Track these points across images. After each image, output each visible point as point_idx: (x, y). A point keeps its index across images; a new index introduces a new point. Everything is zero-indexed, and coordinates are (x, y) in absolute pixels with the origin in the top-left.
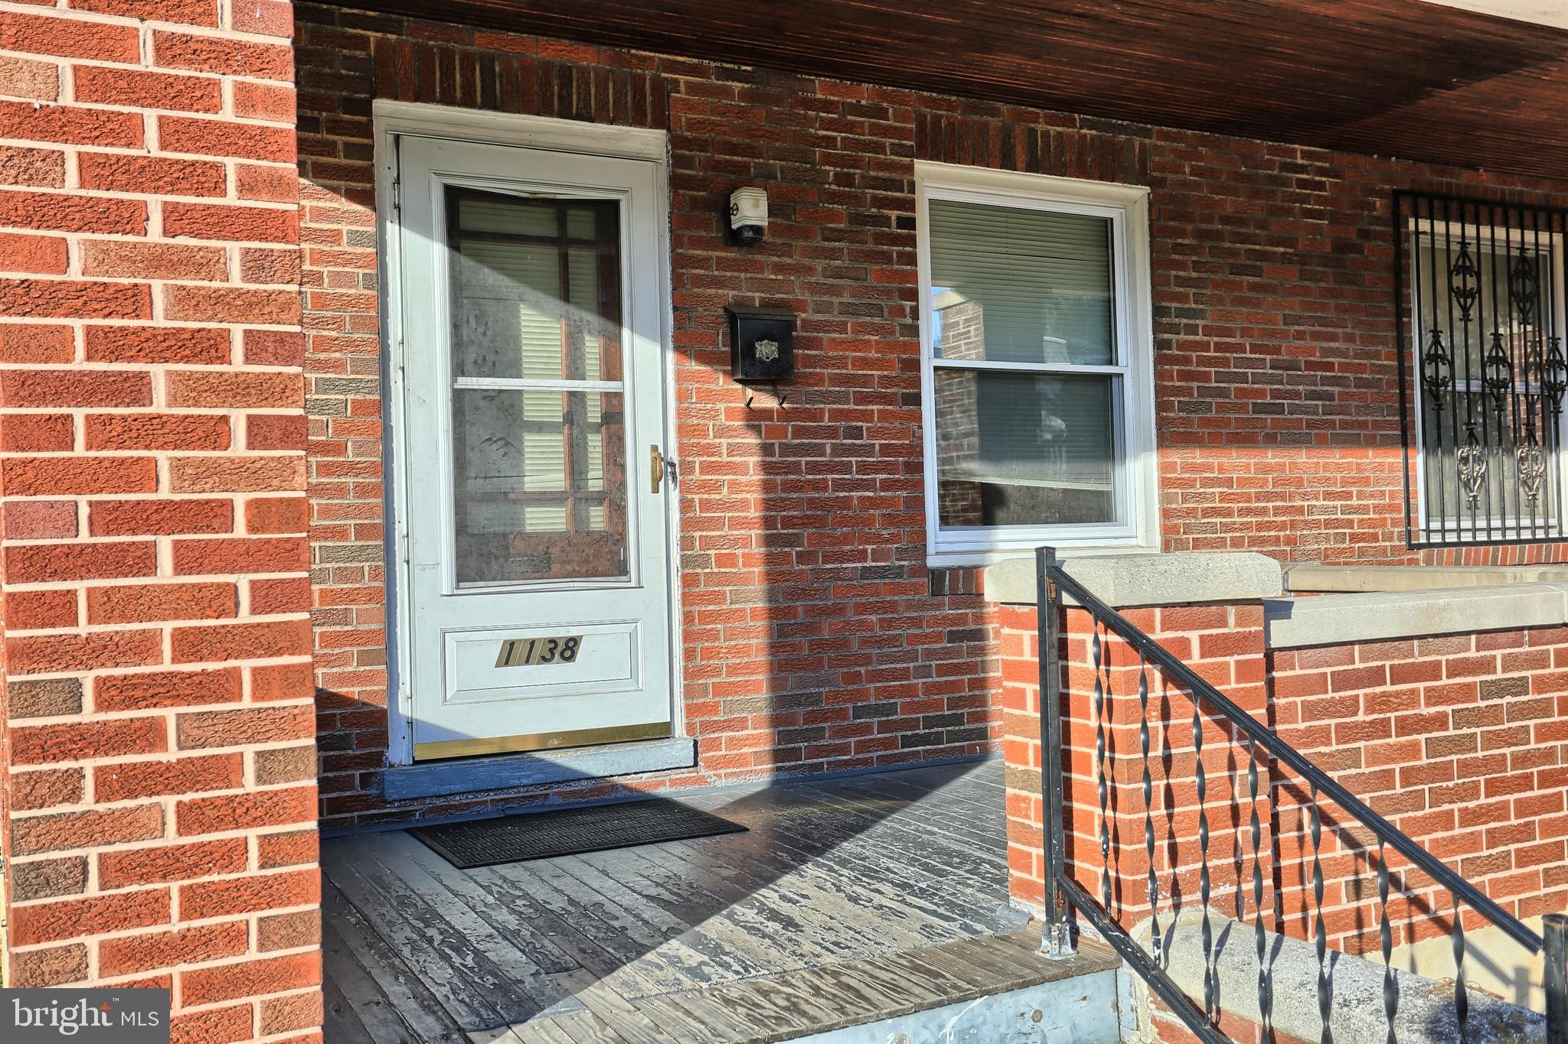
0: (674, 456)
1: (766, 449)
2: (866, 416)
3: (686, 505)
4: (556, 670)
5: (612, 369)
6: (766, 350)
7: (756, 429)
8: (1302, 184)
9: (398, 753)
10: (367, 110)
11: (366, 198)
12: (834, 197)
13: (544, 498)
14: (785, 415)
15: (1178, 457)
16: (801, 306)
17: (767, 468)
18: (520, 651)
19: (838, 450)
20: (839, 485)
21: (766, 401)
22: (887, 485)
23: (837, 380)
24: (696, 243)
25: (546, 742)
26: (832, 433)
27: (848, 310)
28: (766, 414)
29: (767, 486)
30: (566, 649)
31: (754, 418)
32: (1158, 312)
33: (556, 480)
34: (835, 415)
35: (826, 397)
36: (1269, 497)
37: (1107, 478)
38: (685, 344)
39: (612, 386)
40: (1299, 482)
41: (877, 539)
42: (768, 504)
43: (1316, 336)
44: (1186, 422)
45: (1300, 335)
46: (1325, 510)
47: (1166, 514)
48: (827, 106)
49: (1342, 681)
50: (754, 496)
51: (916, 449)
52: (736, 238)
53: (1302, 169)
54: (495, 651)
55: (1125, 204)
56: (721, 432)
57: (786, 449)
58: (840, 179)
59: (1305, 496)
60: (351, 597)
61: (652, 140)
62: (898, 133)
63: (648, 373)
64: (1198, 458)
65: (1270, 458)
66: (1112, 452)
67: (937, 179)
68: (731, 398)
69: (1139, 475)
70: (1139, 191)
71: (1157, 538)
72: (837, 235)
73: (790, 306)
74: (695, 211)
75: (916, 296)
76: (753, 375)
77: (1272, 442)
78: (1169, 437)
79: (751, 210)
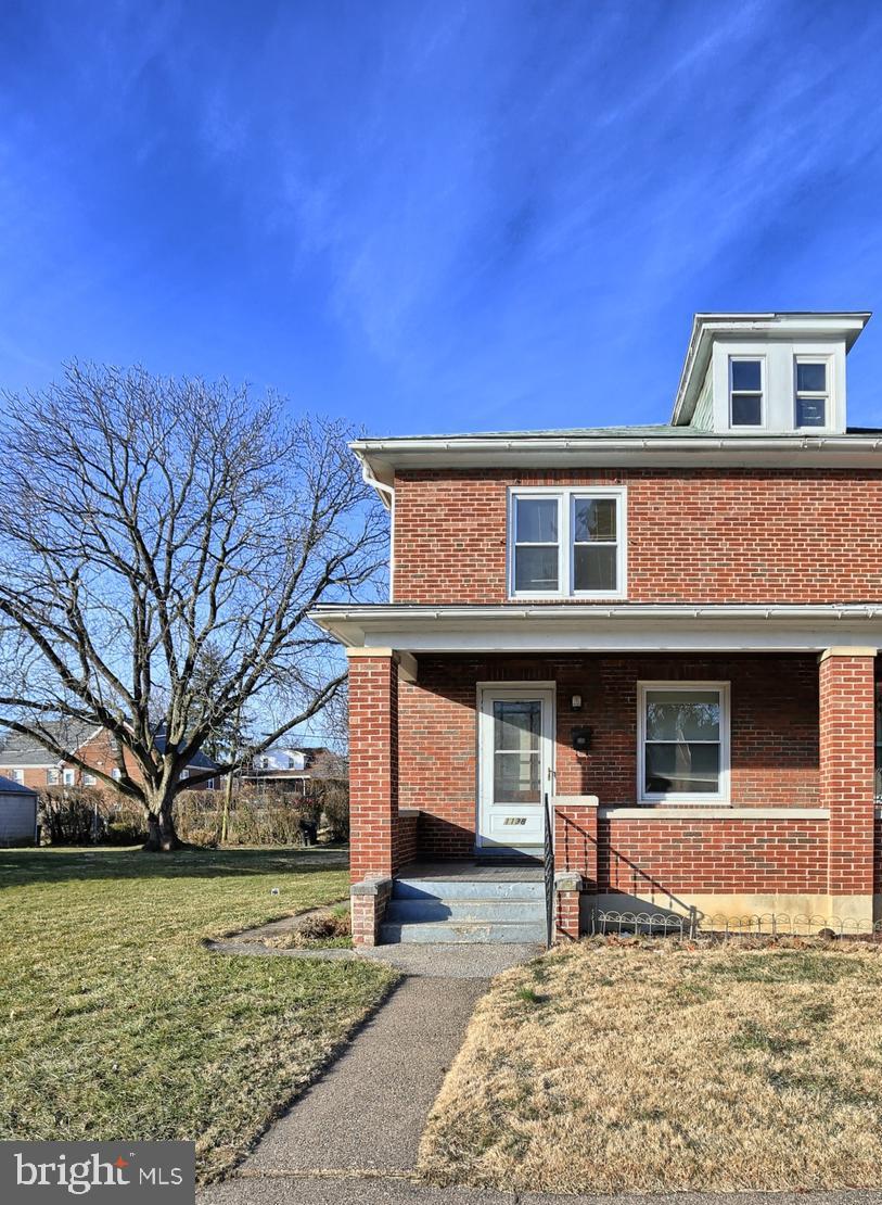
0: (555, 770)
1: (583, 768)
2: (618, 759)
3: (558, 784)
4: (519, 826)
5: (535, 746)
6: (581, 741)
7: (580, 763)
8: (801, 674)
9: (479, 844)
10: (475, 685)
11: (474, 707)
12: (608, 695)
13: (526, 782)
14: (589, 759)
15: (738, 771)
16: (596, 727)
17: (583, 774)
18: (510, 821)
19: (607, 769)
20: (607, 779)
21: (582, 755)
22: (623, 779)
23: (607, 748)
24: (563, 711)
25: (515, 845)
26: (604, 764)
27: (611, 727)
28: (584, 758)
29: (583, 779)
30: (523, 821)
31: (580, 760)
32: (733, 722)
33: (528, 778)
34: (606, 759)
35: (603, 753)
36: (780, 785)
37: (717, 778)
38: (561, 738)
39: (535, 752)
41: (619, 796)
42: (583, 784)
43: (805, 728)
44: (743, 759)
46: (806, 790)
47: (733, 790)
48: (608, 668)
49: (632, 828)
50: (579, 782)
51: (635, 768)
52: (572, 709)
53: (802, 669)
54: (504, 821)
55: (720, 687)
56: (570, 764)
57: (590, 769)
58: (610, 689)
59: (797, 785)
60: (467, 805)
61: (552, 684)
62: (630, 673)
63: (548, 748)
64: (747, 771)
65: (781, 772)
66: (715, 768)
67: (645, 686)
68: (572, 754)
69: (725, 777)
70: (728, 683)
71: (729, 798)
72: (609, 705)
73: (591, 728)
74: (563, 703)
75: (635, 722)
76: (577, 747)
77: (782, 765)
78: (735, 764)
79: (576, 702)
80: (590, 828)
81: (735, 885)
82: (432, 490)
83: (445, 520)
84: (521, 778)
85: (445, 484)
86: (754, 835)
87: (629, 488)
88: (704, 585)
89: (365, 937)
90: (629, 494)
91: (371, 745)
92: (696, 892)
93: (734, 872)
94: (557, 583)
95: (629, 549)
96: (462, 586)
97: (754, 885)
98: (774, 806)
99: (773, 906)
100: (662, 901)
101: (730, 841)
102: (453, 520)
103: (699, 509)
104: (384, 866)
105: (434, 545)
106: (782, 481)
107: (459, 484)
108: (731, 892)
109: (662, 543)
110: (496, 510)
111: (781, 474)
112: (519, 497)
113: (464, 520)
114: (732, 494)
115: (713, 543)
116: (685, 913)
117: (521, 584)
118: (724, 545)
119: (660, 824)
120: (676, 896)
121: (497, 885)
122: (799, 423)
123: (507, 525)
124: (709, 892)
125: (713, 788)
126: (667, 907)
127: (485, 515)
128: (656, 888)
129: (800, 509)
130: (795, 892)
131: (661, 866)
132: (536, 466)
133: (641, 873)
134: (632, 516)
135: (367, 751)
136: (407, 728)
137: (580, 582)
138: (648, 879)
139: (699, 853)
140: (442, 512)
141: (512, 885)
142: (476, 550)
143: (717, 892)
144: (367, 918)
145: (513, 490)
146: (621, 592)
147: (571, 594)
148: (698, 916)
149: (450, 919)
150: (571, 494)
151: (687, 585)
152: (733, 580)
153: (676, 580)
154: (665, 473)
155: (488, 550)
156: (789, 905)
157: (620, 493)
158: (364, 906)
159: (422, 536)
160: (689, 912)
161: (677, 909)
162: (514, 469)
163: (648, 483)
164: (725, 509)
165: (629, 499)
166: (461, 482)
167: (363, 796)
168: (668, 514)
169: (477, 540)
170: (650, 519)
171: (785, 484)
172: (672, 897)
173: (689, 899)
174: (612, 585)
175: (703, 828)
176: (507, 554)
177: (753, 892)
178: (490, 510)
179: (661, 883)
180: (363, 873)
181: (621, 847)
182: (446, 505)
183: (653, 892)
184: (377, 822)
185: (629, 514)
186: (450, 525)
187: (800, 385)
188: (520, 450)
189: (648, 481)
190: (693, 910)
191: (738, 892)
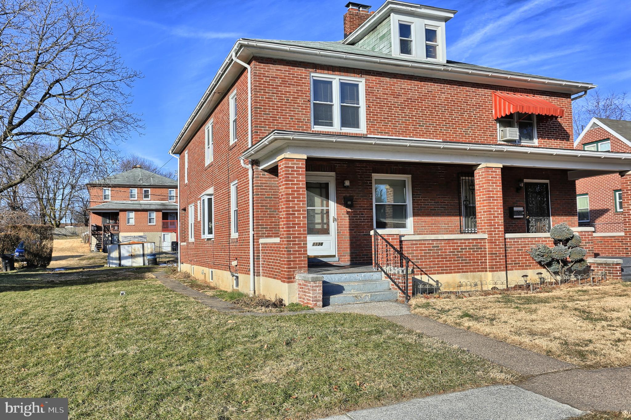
0: (336, 218)
1: (349, 217)
2: (364, 212)
3: (338, 225)
4: (320, 247)
5: (327, 206)
6: (349, 203)
7: (348, 214)
12: (359, 180)
13: (318, 224)
14: (352, 212)
15: (416, 218)
16: (354, 196)
17: (350, 219)
18: (315, 244)
19: (360, 217)
20: (360, 222)
21: (349, 210)
22: (367, 222)
23: (360, 207)
24: (339, 188)
25: (318, 256)
26: (359, 214)
27: (361, 196)
28: (349, 212)
29: (350, 222)
30: (321, 244)
31: (348, 213)
32: (413, 195)
33: (320, 221)
34: (360, 212)
35: (358, 209)
36: (433, 224)
37: (405, 221)
38: (338, 202)
39: (327, 208)
40: (439, 222)
41: (366, 230)
42: (350, 225)
43: (442, 198)
44: (418, 212)
45: (439, 198)
46: (444, 227)
47: (414, 227)
48: (359, 167)
49: (412, 244)
50: (348, 224)
51: (372, 217)
52: (345, 187)
53: (440, 170)
54: (312, 244)
55: (408, 178)
56: (343, 214)
57: (352, 217)
58: (360, 177)
59: (440, 224)
61: (333, 174)
62: (370, 170)
63: (333, 206)
64: (420, 218)
65: (433, 218)
66: (406, 217)
67: (375, 176)
68: (344, 210)
69: (410, 221)
70: (410, 176)
71: (413, 231)
72: (360, 186)
73: (353, 196)
74: (340, 184)
75: (372, 194)
76: (347, 206)
77: (434, 215)
78: (415, 215)
79: (347, 183)
81: (453, 270)
82: (273, 70)
83: (280, 86)
84: (316, 221)
85: (279, 67)
86: (459, 246)
87: (366, 80)
88: (399, 129)
90: (366, 82)
92: (438, 273)
93: (452, 264)
94: (332, 123)
95: (367, 109)
96: (289, 121)
97: (460, 269)
98: (432, 234)
99: (467, 278)
100: (425, 278)
102: (284, 86)
103: (396, 93)
104: (304, 267)
105: (275, 98)
106: (429, 83)
107: (287, 68)
108: (451, 273)
109: (381, 107)
110: (305, 83)
111: (429, 80)
112: (315, 78)
113: (290, 87)
114: (409, 87)
115: (402, 109)
116: (434, 284)
117: (316, 123)
118: (407, 111)
120: (430, 276)
121: (356, 275)
122: (427, 56)
123: (310, 91)
124: (443, 273)
125: (403, 226)
126: (427, 281)
127: (300, 85)
128: (423, 272)
129: (436, 97)
130: (475, 271)
131: (424, 262)
132: (323, 63)
133: (416, 266)
134: (368, 93)
135: (295, 207)
136: (263, 195)
137: (344, 123)
138: (419, 268)
139: (439, 255)
140: (278, 81)
141: (363, 274)
142: (296, 103)
143: (446, 273)
144: (319, 293)
145: (312, 74)
146: (363, 129)
147: (341, 130)
148: (440, 285)
150: (340, 79)
151: (392, 128)
152: (411, 128)
153: (387, 126)
154: (381, 74)
155: (302, 104)
156: (474, 278)
157: (362, 82)
158: (317, 287)
159: (268, 93)
160: (436, 283)
161: (431, 282)
162: (313, 64)
163: (374, 78)
164: (406, 94)
165: (366, 85)
166: (288, 67)
167: (293, 231)
168: (383, 94)
169: (296, 98)
170: (375, 95)
171: (430, 85)
172: (429, 277)
173: (436, 277)
174: (357, 126)
175: (440, 244)
176: (310, 107)
177: (459, 272)
178: (303, 83)
179: (424, 270)
180: (294, 271)
181: (407, 253)
182: (280, 78)
183: (421, 274)
185: (366, 92)
186: (282, 89)
187: (427, 39)
188: (322, 56)
189: (374, 77)
190: (437, 282)
191: (455, 272)
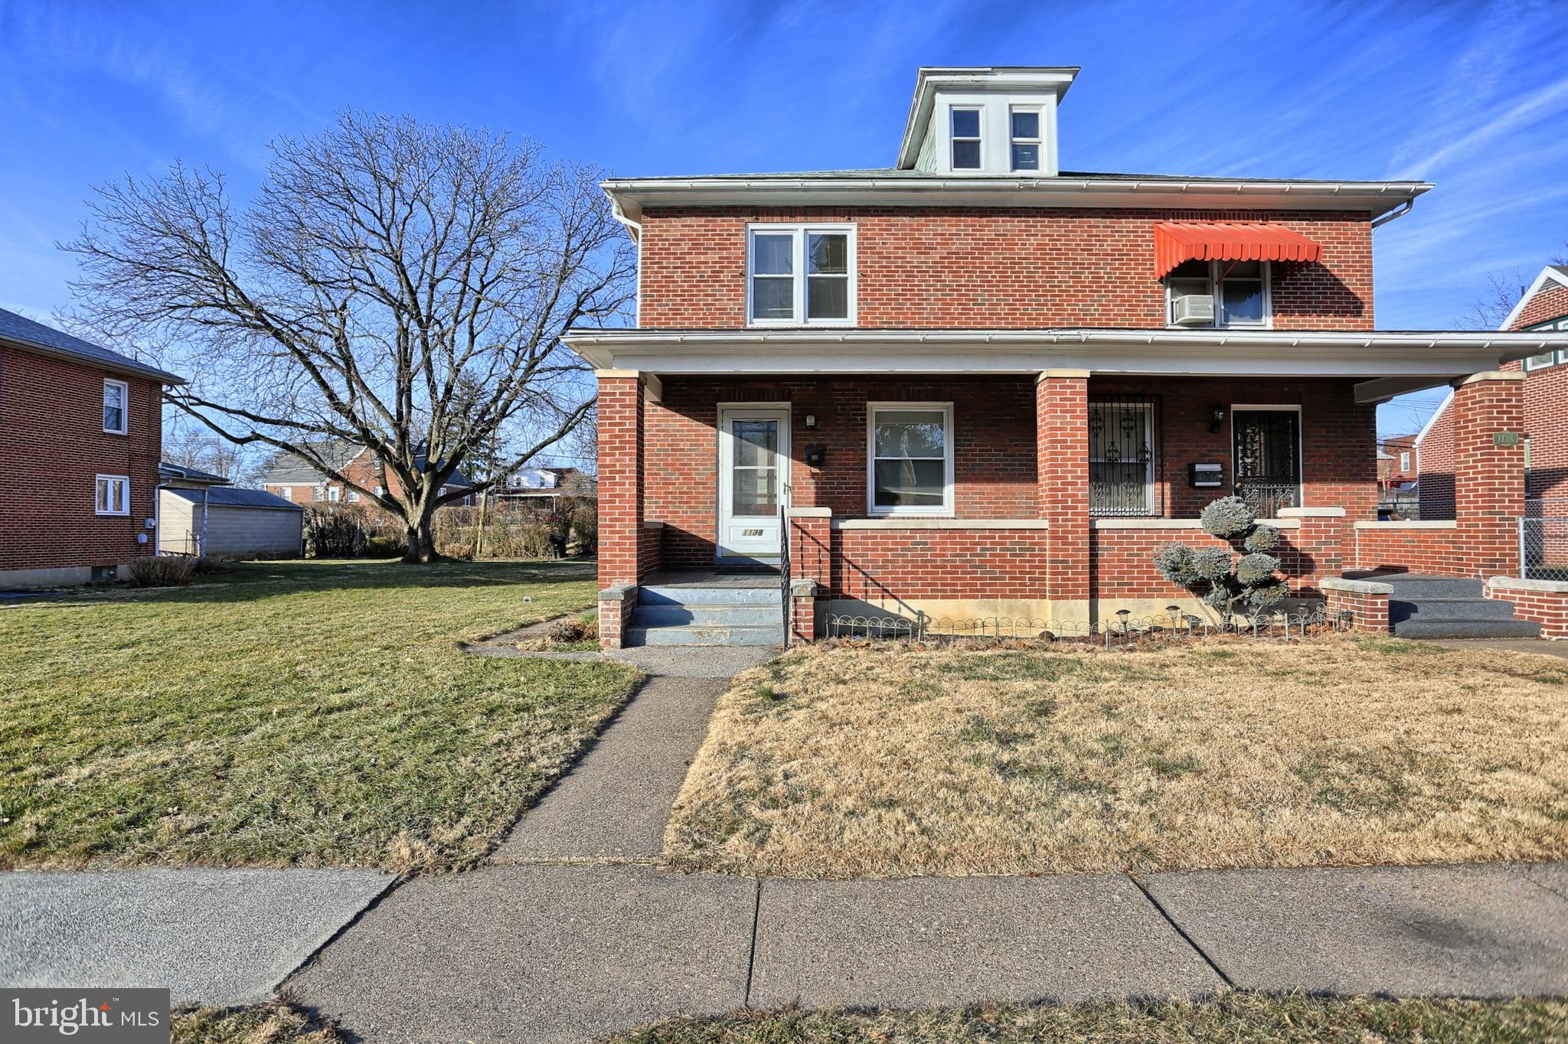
0: (790, 485)
1: (817, 483)
2: (848, 474)
3: (793, 497)
4: (757, 537)
5: (771, 462)
6: (814, 457)
7: (813, 478)
8: (1018, 395)
9: (719, 554)
10: (715, 405)
11: (715, 426)
12: (841, 415)
13: (763, 496)
14: (822, 474)
15: (961, 486)
16: (829, 445)
17: (817, 488)
18: (748, 532)
19: (839, 483)
20: (839, 493)
21: (816, 470)
22: (854, 493)
23: (839, 464)
24: (798, 430)
25: (753, 555)
26: (836, 479)
27: (843, 445)
28: (817, 474)
29: (816, 493)
30: (761, 533)
31: (813, 475)
32: (956, 440)
33: (765, 491)
34: (838, 474)
35: (835, 469)
36: (1001, 498)
37: (941, 492)
38: (796, 455)
39: (772, 468)
40: (1014, 494)
41: (850, 508)
42: (817, 498)
43: (1024, 446)
44: (965, 474)
45: (1018, 445)
46: (1025, 503)
47: (956, 503)
48: (839, 390)
49: (863, 537)
50: (813, 496)
51: (865, 483)
52: (808, 428)
53: (1020, 390)
54: (742, 532)
55: (948, 407)
56: (804, 479)
57: (822, 483)
58: (842, 409)
59: (1017, 498)
60: (708, 517)
61: (787, 404)
62: (862, 395)
63: (784, 465)
64: (969, 485)
65: (1001, 485)
66: (940, 483)
67: (874, 407)
68: (806, 470)
69: (949, 491)
70: (951, 404)
71: (953, 511)
72: (841, 425)
73: (824, 445)
74: (797, 422)
75: (865, 440)
76: (812, 464)
77: (1002, 480)
78: (958, 479)
79: (810, 421)
80: (824, 538)
81: (960, 591)
82: (676, 227)
83: (689, 254)
84: (759, 492)
85: (689, 220)
86: (978, 544)
87: (859, 225)
88: (929, 313)
89: (612, 640)
90: (859, 230)
91: (618, 460)
92: (923, 597)
93: (959, 579)
94: (792, 312)
95: (859, 281)
96: (704, 314)
97: (978, 591)
98: (995, 518)
99: (996, 610)
100: (891, 606)
101: (955, 549)
102: (696, 254)
103: (924, 244)
104: (630, 573)
105: (678, 276)
106: (1000, 219)
107: (702, 220)
108: (956, 597)
109: (890, 275)
110: (736, 244)
111: (999, 212)
112: (757, 233)
113: (706, 254)
114: (954, 230)
115: (937, 275)
116: (913, 617)
117: (757, 314)
118: (947, 277)
119: (889, 533)
120: (904, 601)
121: (736, 591)
122: (1015, 166)
123: (746, 258)
124: (936, 597)
125: (938, 501)
126: (896, 612)
127: (725, 249)
128: (886, 593)
129: (1017, 244)
130: (1016, 597)
131: (890, 573)
132: (772, 204)
133: (872, 579)
134: (862, 250)
135: (614, 466)
136: (653, 445)
137: (814, 311)
138: (878, 585)
139: (926, 561)
140: (685, 246)
141: (750, 592)
142: (717, 281)
143: (943, 597)
144: (614, 623)
145: (751, 226)
146: (852, 319)
147: (805, 322)
148: (926, 620)
149: (693, 623)
150: (806, 230)
151: (913, 313)
152: (955, 309)
153: (902, 309)
154: (892, 211)
155: (728, 281)
156: (1011, 609)
157: (850, 230)
158: (611, 610)
159: (666, 268)
160: (916, 616)
161: (906, 613)
162: (753, 207)
163: (876, 220)
164: (947, 244)
165: (859, 235)
166: (703, 219)
167: (610, 508)
168: (896, 248)
169: (718, 272)
170: (878, 253)
171: (1003, 221)
172: (901, 603)
173: (917, 604)
174: (842, 312)
175: (930, 538)
176: (745, 286)
177: (976, 597)
178: (731, 244)
179: (890, 589)
180: (610, 580)
182: (690, 240)
183: (883, 597)
184: (624, 532)
185: (859, 248)
186: (693, 258)
187: (1016, 132)
188: (758, 189)
189: (876, 219)
190: (921, 614)
191: (963, 597)
